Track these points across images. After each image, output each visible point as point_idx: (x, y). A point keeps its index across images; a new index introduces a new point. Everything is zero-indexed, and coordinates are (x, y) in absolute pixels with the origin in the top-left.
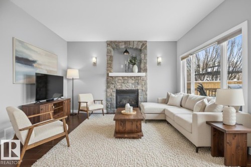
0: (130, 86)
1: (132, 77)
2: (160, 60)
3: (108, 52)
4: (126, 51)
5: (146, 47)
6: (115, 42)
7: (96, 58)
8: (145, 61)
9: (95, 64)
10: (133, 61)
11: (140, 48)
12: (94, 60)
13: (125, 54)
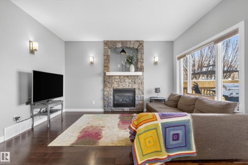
0: (127, 85)
1: (129, 76)
2: (157, 59)
3: (105, 52)
4: (123, 51)
5: (143, 46)
6: (112, 42)
7: (93, 57)
8: (142, 61)
9: (92, 63)
10: (130, 61)
11: (136, 47)
12: (91, 59)
13: (122, 53)
